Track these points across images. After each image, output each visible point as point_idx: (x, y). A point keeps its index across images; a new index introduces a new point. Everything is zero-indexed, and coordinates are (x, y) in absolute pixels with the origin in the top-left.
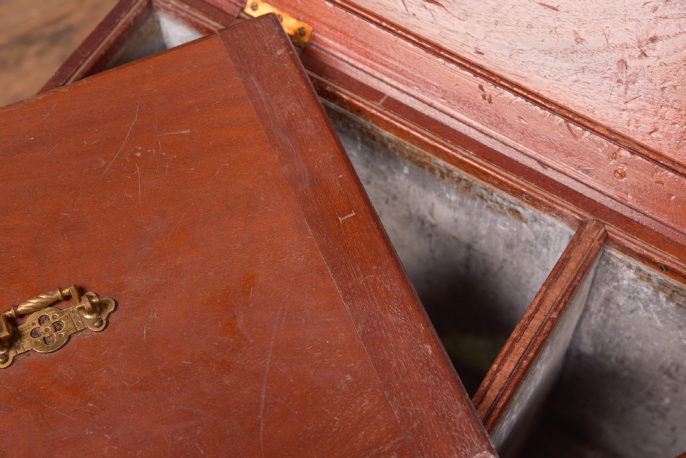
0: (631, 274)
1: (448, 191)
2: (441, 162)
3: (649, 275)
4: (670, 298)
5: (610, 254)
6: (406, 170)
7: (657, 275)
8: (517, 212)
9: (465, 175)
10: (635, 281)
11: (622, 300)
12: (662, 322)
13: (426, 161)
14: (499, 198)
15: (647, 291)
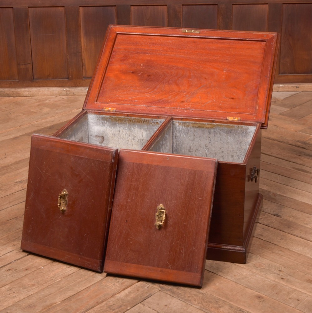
0: (177, 125)
1: (145, 126)
2: (143, 118)
3: (180, 123)
4: (184, 127)
5: (174, 122)
6: (137, 126)
8: (157, 122)
9: (147, 119)
10: (178, 126)
11: (178, 134)
12: (185, 135)
13: (140, 120)
14: (154, 121)
15: (181, 127)
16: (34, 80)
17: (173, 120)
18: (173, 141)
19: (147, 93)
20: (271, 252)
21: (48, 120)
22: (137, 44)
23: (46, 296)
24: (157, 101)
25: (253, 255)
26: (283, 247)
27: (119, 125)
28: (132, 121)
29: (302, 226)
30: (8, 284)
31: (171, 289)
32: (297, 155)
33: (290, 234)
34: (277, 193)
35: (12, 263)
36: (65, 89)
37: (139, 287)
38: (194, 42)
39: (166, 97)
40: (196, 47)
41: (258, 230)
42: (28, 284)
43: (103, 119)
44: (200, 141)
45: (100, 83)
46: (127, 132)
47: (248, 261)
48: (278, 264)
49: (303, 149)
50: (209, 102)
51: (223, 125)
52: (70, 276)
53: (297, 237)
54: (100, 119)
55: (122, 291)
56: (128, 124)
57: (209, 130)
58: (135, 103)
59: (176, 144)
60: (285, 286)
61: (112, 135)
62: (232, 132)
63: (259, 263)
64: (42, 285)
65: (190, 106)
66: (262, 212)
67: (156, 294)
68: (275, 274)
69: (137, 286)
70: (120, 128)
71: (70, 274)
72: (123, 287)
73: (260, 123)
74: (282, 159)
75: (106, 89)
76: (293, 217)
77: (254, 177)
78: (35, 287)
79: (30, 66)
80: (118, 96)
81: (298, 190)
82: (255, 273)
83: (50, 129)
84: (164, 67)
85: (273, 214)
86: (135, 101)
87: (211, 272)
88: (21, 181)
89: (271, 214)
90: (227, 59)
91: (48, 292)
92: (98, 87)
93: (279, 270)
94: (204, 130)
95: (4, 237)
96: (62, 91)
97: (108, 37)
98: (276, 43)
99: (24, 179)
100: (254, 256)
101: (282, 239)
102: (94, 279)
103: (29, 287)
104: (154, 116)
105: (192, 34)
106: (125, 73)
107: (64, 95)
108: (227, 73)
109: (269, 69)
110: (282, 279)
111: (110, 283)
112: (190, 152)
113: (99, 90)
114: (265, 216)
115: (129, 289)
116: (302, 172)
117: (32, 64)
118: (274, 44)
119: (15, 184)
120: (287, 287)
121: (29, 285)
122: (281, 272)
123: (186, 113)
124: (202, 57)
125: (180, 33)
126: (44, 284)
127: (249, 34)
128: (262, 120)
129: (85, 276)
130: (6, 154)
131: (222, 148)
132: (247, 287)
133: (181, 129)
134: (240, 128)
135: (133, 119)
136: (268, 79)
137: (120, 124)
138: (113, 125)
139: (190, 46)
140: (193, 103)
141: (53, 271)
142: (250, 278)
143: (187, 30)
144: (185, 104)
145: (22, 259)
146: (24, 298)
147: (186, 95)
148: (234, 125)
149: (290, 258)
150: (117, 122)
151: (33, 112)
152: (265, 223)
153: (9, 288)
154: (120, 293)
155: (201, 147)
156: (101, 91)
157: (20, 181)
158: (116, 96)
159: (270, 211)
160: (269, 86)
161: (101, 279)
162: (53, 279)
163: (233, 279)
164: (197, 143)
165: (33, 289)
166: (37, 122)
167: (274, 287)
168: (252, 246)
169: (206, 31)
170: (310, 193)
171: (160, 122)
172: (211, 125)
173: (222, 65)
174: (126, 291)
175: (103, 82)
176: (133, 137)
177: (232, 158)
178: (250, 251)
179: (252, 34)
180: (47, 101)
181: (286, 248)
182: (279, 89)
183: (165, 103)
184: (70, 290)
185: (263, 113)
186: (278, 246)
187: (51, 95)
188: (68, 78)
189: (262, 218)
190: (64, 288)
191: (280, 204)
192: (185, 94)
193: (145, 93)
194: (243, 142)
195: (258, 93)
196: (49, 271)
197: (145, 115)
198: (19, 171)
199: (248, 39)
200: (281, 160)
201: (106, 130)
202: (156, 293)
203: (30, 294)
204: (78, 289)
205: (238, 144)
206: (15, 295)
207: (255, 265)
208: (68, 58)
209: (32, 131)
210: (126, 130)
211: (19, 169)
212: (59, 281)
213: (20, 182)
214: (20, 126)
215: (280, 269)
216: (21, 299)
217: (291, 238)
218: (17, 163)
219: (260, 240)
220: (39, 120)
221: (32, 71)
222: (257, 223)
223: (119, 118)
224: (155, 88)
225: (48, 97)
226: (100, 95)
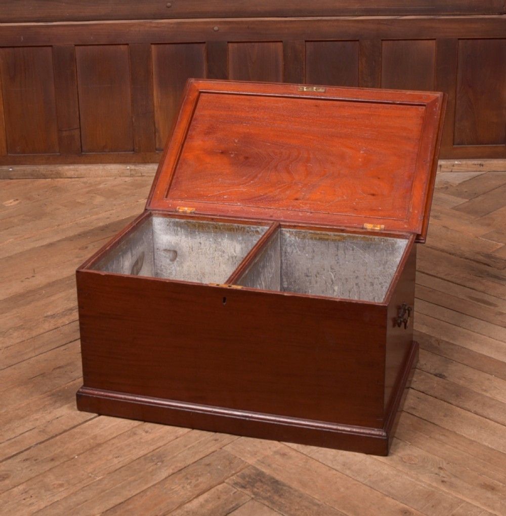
0: (288, 235)
1: (239, 237)
2: (236, 225)
3: (292, 232)
4: (299, 238)
5: (282, 230)
6: (226, 236)
7: (294, 230)
8: (258, 231)
9: (243, 225)
10: (289, 237)
11: (289, 250)
12: (300, 250)
13: (232, 227)
14: (252, 229)
15: (293, 239)
16: (83, 153)
17: (281, 227)
18: (281, 260)
19: (242, 184)
20: (428, 437)
21: (100, 216)
22: (229, 108)
23: (78, 504)
24: (258, 197)
25: (399, 441)
26: (447, 428)
27: (200, 234)
28: (220, 229)
29: (479, 394)
30: (23, 483)
31: (270, 496)
32: (476, 276)
33: (458, 407)
34: (442, 339)
35: (32, 448)
36: (128, 168)
37: (221, 492)
38: (316, 106)
39: (271, 192)
40: (319, 113)
41: (411, 399)
42: (53, 483)
43: (176, 224)
44: (323, 259)
45: (172, 169)
46: (212, 245)
47: (391, 451)
48: (436, 457)
49: (486, 266)
50: (337, 200)
51: (358, 237)
52: (117, 472)
53: (469, 413)
54: (171, 224)
55: (194, 498)
56: (214, 233)
57: (336, 244)
58: (225, 201)
59: (287, 264)
60: (448, 494)
61: (189, 248)
62: (371, 247)
63: (409, 455)
64: (74, 485)
65: (308, 205)
66: (417, 370)
67: (246, 505)
68: (432, 473)
69: (217, 490)
70: (201, 239)
71: (117, 467)
72: (197, 492)
73: (414, 234)
74: (453, 282)
75: (181, 178)
76: (464, 379)
77: (402, 320)
78: (63, 489)
79: (76, 133)
80: (199, 189)
81: (475, 334)
82: (401, 471)
83: (102, 230)
84: (269, 144)
85: (435, 373)
86: (225, 197)
87: (333, 469)
88: (54, 314)
89: (431, 374)
90: (366, 133)
91: (82, 498)
92: (169, 175)
93: (439, 466)
94: (328, 244)
95: (23, 405)
96: (124, 170)
97: (186, 97)
98: (440, 108)
99: (59, 312)
100: (401, 444)
101: (445, 416)
102: (154, 477)
103: (54, 488)
104: (253, 220)
105: (313, 93)
106: (211, 153)
107: (127, 176)
108: (365, 155)
109: (430, 148)
110: (443, 481)
111: (177, 485)
112: (307, 276)
113: (171, 179)
114: (423, 377)
115: (206, 496)
116: (483, 305)
117: (79, 129)
118: (437, 109)
119: (44, 320)
120: (450, 496)
121: (55, 486)
122: (441, 471)
123: (301, 216)
124: (327, 129)
125: (294, 92)
126: (77, 484)
127: (399, 94)
128: (417, 230)
129: (140, 472)
130: (34, 271)
131: (356, 272)
132: (387, 496)
133: (293, 242)
134: (383, 242)
135: (221, 225)
136: (428, 165)
137: (202, 232)
138: (191, 234)
139: (310, 112)
140: (312, 201)
141: (92, 463)
142: (393, 480)
143: (305, 88)
144: (300, 203)
145: (47, 442)
146: (46, 507)
147: (301, 188)
148: (374, 237)
149: (456, 448)
150: (197, 230)
151: (79, 203)
152: (422, 388)
153: (24, 489)
154: (192, 502)
155: (324, 269)
156: (174, 181)
157: (52, 314)
158: (196, 189)
159: (431, 369)
160: (429, 177)
161: (164, 478)
162: (90, 477)
163: (367, 481)
164: (318, 263)
165: (59, 492)
166: (85, 220)
167: (429, 495)
168: (398, 427)
169: (334, 89)
170: (493, 338)
171: (262, 230)
172: (339, 236)
173: (358, 143)
174: (201, 499)
175: (178, 167)
176: (220, 253)
177: (371, 287)
178: (396, 435)
179: (405, 94)
180: (101, 186)
181: (451, 431)
182: (453, 168)
183: (270, 201)
184: (115, 495)
185: (419, 218)
186: (439, 426)
187: (107, 176)
188: (133, 150)
189: (417, 381)
190: (107, 491)
191: (446, 358)
192: (300, 186)
193: (240, 185)
194: (388, 263)
195: (412, 187)
196: (87, 462)
197: (240, 219)
198: (53, 298)
199: (398, 102)
200: (451, 284)
201: (180, 241)
202: (247, 502)
203: (56, 500)
204: (128, 494)
205: (380, 266)
206: (33, 500)
207: (402, 458)
208: (134, 120)
209: (76, 234)
210: (211, 242)
211: (52, 295)
212: (100, 480)
213: (52, 316)
214: (59, 225)
215: (441, 466)
216: (41, 508)
217: (460, 415)
218: (49, 285)
219: (412, 416)
220: (88, 216)
221: (79, 140)
222: (408, 388)
223: (200, 223)
224: (256, 176)
225: (103, 178)
226: (172, 187)
